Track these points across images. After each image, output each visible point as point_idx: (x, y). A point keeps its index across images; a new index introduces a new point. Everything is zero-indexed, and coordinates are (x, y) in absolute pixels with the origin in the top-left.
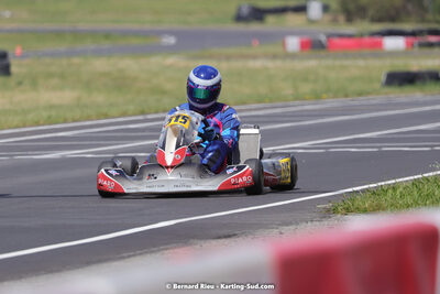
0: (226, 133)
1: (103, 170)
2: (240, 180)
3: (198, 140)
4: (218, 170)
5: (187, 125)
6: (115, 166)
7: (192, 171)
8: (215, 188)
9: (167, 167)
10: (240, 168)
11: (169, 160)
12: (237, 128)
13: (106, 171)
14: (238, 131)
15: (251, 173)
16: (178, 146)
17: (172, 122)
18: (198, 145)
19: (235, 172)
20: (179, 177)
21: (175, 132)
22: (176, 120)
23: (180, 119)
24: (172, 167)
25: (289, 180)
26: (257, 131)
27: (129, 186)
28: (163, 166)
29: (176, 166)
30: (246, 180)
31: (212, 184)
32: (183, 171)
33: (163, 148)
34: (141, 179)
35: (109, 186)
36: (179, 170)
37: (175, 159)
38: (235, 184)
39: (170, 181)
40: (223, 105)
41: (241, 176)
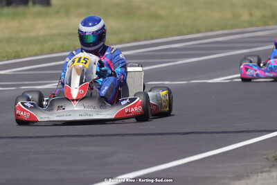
1: (20, 103)
2: (132, 110)
5: (87, 66)
6: (29, 99)
7: (94, 103)
8: (113, 117)
9: (73, 100)
10: (132, 100)
11: (75, 94)
12: (125, 67)
13: (22, 103)
14: (126, 69)
15: (141, 104)
16: (81, 82)
17: (75, 63)
19: (128, 103)
20: (83, 108)
21: (77, 70)
22: (79, 61)
23: (82, 61)
24: (77, 100)
27: (42, 116)
28: (69, 99)
29: (80, 99)
30: (137, 109)
31: (109, 113)
32: (86, 103)
33: (70, 85)
34: (52, 110)
35: (25, 115)
36: (82, 102)
37: (79, 93)
38: (128, 113)
39: (76, 111)
41: (133, 106)
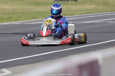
0: (64, 25)
1: (23, 37)
2: (67, 41)
3: (54, 28)
4: (60, 37)
5: (50, 23)
6: (27, 36)
7: (52, 38)
8: (59, 44)
9: (44, 37)
10: (67, 37)
11: (44, 34)
13: (24, 37)
15: (71, 39)
16: (47, 30)
17: (46, 22)
18: (54, 29)
19: (66, 38)
20: (47, 40)
21: (46, 25)
22: (47, 21)
23: (48, 21)
24: (45, 37)
25: (84, 41)
26: (74, 25)
27: (31, 43)
28: (42, 36)
30: (69, 41)
31: (58, 42)
32: (49, 38)
33: (42, 30)
34: (35, 40)
35: (25, 42)
36: (47, 37)
37: (46, 34)
38: (65, 42)
39: (44, 41)
40: (62, 16)
41: (67, 40)
